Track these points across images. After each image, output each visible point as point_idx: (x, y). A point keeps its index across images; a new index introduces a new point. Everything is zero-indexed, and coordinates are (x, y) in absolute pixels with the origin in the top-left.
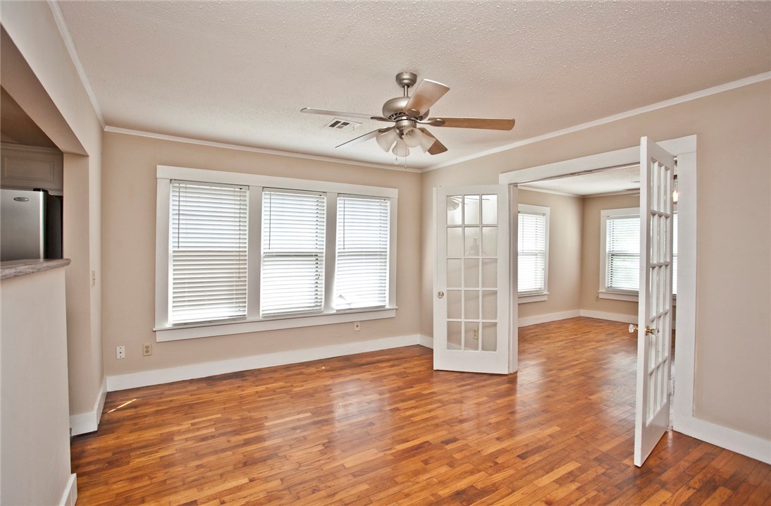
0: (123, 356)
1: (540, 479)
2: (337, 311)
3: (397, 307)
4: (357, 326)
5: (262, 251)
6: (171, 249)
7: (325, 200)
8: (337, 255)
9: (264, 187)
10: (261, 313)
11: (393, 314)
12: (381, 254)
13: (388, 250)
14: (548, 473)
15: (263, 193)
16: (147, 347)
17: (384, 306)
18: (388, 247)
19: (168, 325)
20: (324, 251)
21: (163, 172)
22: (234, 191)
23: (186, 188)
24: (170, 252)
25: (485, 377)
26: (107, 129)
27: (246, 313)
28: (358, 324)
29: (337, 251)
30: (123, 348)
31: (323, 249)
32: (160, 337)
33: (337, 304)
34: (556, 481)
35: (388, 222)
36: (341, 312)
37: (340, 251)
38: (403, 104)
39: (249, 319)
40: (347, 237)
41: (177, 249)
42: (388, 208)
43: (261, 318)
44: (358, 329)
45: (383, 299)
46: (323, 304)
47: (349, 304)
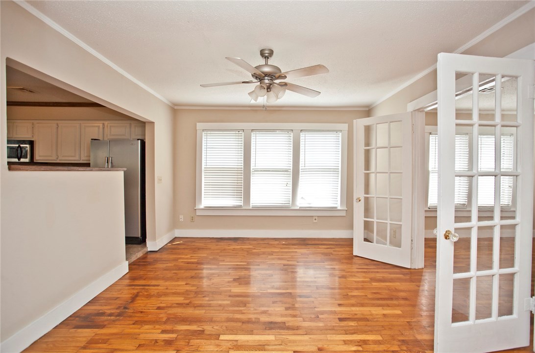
0: (182, 220)
1: (334, 335)
2: (300, 207)
3: (347, 209)
4: (315, 219)
5: (252, 168)
6: (203, 167)
7: (292, 135)
8: (300, 170)
9: (252, 130)
10: (251, 205)
11: (344, 214)
12: (335, 170)
13: (340, 168)
14: (347, 334)
15: (252, 133)
16: (192, 217)
17: (336, 207)
18: (340, 165)
19: (202, 207)
20: (291, 168)
21: (200, 126)
22: (236, 133)
23: (211, 133)
24: (203, 169)
25: (389, 266)
26: (176, 108)
27: (242, 204)
28: (316, 218)
29: (300, 168)
30: (182, 216)
31: (290, 167)
32: (198, 213)
33: (300, 203)
34: (344, 341)
35: (340, 148)
36: (303, 209)
37: (302, 168)
38: (267, 69)
39: (244, 208)
40: (307, 158)
41: (205, 167)
42: (340, 138)
43: (251, 208)
44: (316, 221)
45: (336, 202)
46: (291, 202)
47: (310, 204)
